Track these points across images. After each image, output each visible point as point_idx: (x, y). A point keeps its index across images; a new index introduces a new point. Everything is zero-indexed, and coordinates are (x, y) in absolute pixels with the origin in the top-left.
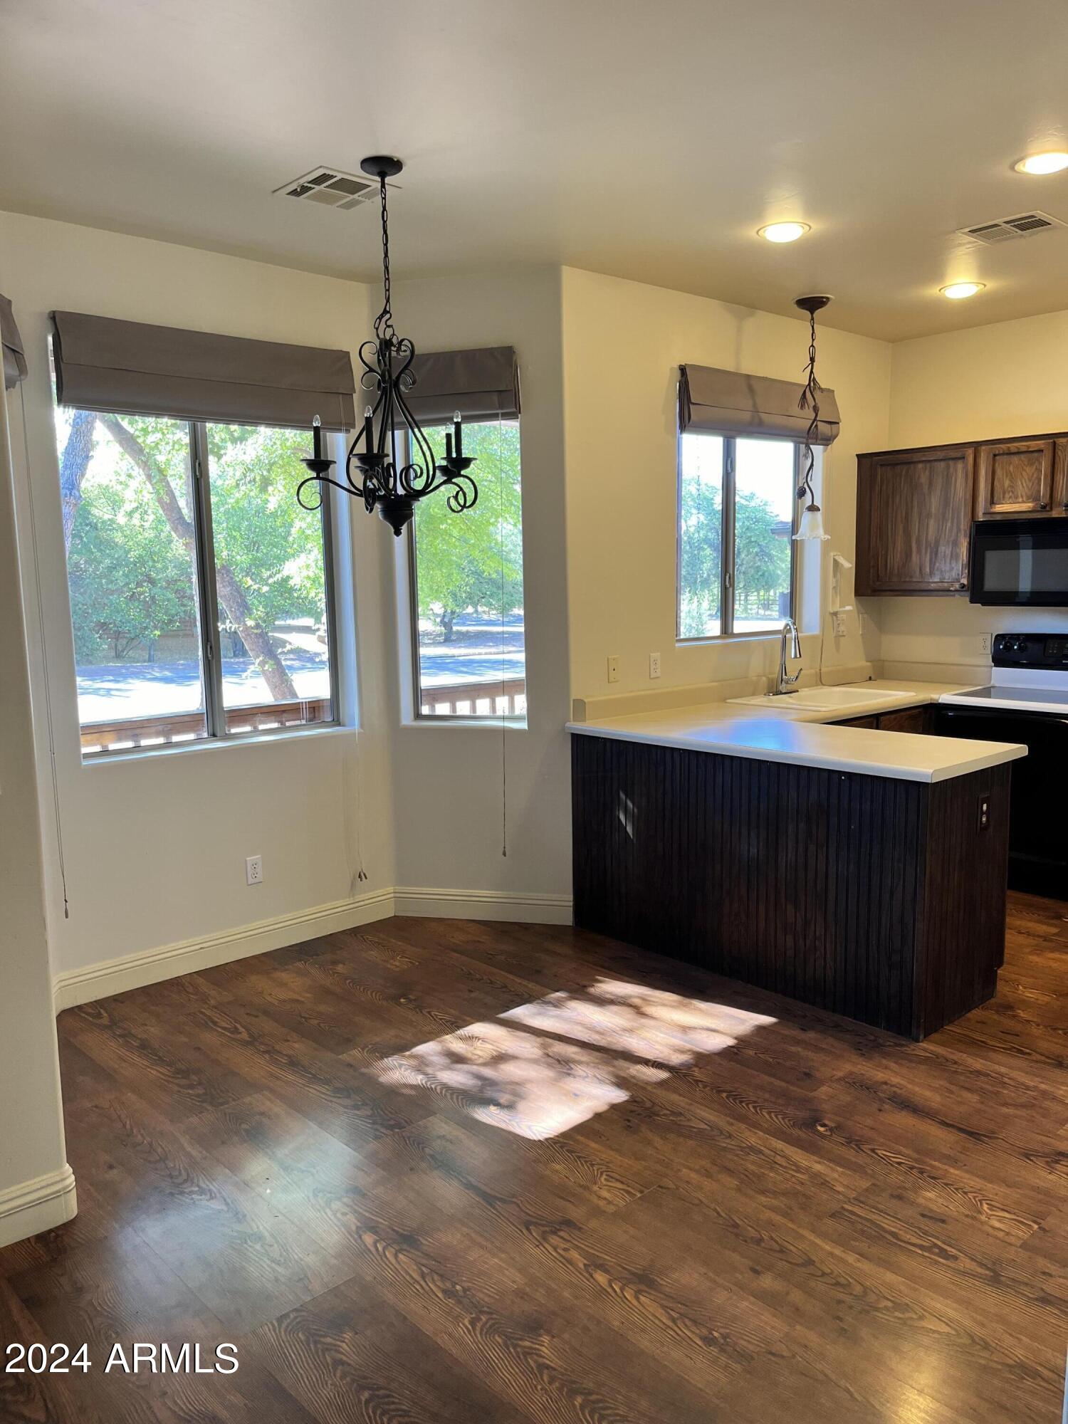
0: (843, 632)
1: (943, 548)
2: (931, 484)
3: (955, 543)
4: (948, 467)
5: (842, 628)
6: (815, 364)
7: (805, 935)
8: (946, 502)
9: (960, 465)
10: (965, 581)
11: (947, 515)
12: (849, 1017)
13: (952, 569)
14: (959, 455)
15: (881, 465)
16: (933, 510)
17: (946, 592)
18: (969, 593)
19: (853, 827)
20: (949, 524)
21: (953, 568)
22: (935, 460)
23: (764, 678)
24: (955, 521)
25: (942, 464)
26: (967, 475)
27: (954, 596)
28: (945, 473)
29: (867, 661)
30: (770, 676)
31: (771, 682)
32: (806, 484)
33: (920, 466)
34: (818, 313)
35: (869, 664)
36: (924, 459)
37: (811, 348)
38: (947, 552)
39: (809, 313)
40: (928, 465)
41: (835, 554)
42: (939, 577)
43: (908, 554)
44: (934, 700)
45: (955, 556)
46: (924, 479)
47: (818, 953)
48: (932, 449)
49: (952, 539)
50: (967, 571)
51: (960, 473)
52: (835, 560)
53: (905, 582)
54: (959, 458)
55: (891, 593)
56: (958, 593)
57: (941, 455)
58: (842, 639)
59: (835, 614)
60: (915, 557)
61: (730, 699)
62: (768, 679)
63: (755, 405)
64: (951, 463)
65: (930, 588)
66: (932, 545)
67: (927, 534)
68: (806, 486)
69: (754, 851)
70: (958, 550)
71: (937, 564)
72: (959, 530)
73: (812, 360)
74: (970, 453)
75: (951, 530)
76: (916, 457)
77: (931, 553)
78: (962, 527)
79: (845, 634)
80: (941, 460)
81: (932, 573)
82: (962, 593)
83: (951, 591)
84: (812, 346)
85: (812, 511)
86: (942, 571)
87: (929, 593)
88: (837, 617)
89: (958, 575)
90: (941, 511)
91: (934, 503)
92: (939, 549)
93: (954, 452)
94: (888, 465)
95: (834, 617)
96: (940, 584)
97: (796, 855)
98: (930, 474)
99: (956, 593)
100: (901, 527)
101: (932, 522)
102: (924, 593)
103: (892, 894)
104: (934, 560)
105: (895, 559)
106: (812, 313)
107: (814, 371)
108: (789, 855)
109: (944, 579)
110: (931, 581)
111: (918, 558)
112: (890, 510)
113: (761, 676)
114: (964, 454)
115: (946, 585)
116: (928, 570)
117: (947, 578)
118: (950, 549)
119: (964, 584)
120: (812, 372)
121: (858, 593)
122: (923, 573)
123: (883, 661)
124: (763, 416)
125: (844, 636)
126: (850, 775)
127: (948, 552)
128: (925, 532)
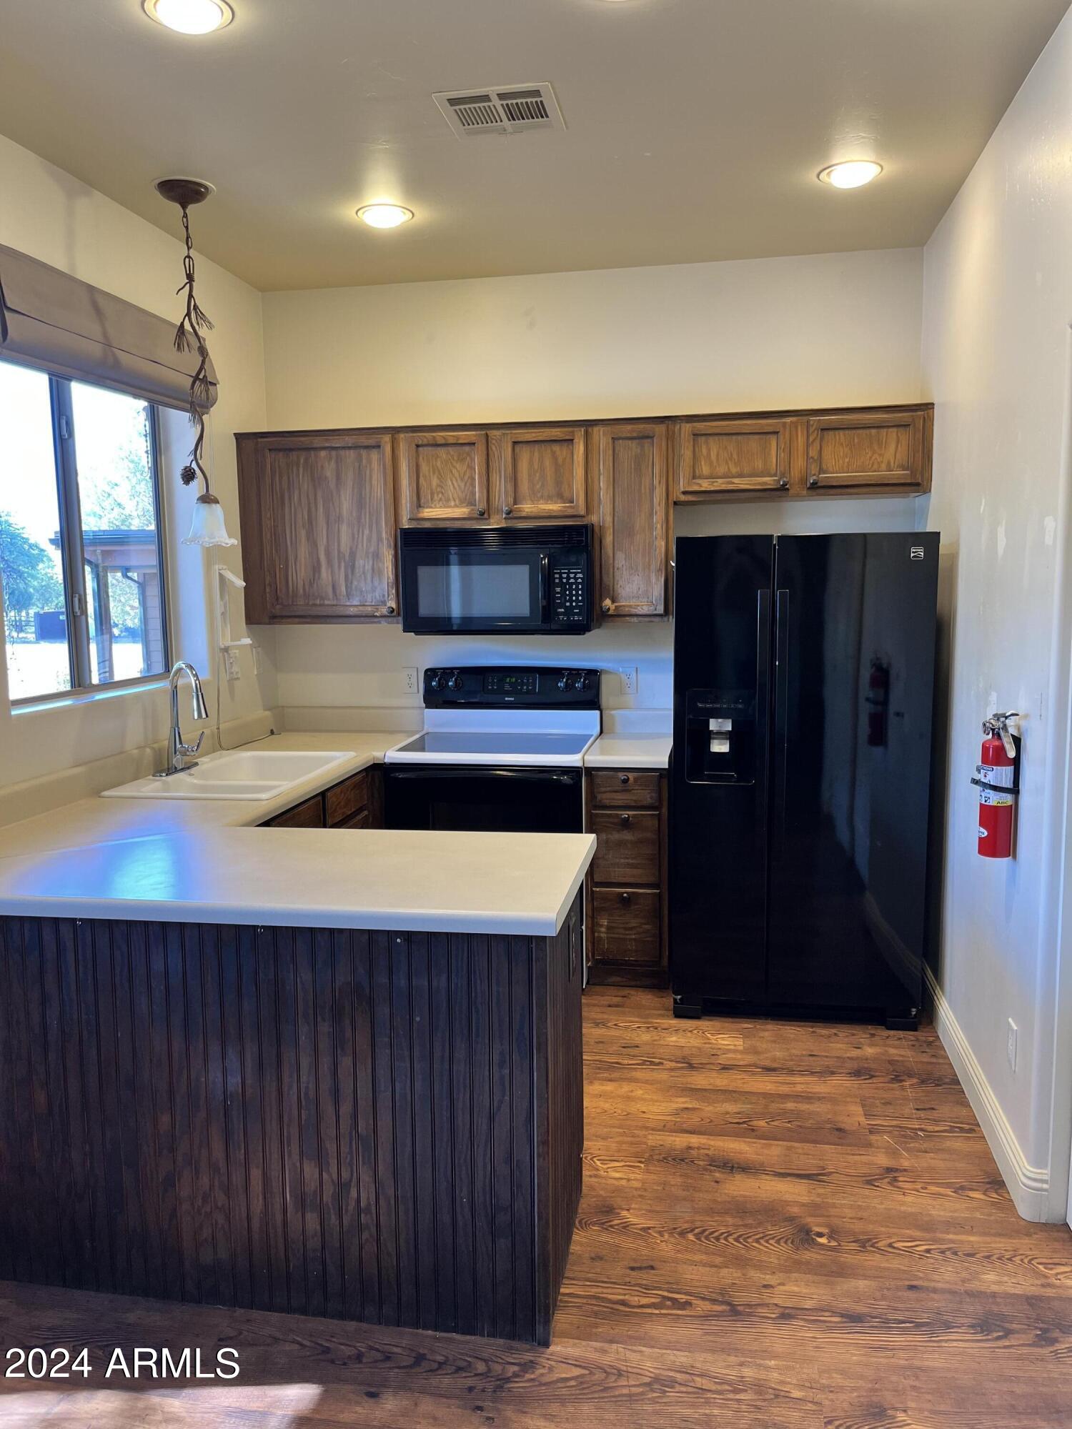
0: (237, 673)
1: (361, 562)
2: (338, 478)
3: (377, 556)
4: (360, 457)
5: (235, 669)
6: (194, 284)
7: (340, 1209)
8: (360, 504)
9: (374, 455)
10: (393, 604)
11: (363, 520)
12: (425, 1328)
13: (374, 589)
14: (371, 442)
15: (270, 450)
16: (345, 513)
17: (369, 618)
18: (400, 619)
19: (418, 1019)
20: (367, 532)
21: (376, 588)
22: (343, 448)
23: (148, 750)
24: (374, 526)
25: (352, 453)
26: (384, 468)
27: (379, 622)
28: (357, 464)
29: (265, 710)
30: (156, 746)
31: (158, 754)
32: (194, 462)
33: (323, 453)
34: (191, 208)
35: (268, 713)
36: (327, 445)
37: (187, 260)
38: (366, 567)
39: (178, 207)
40: (334, 453)
41: (221, 567)
42: (357, 599)
43: (316, 569)
44: (378, 759)
45: (377, 572)
46: (329, 471)
47: (365, 1235)
48: (338, 433)
49: (372, 549)
50: (394, 591)
51: (375, 464)
52: (221, 575)
53: (315, 605)
54: (374, 447)
55: (297, 620)
56: (384, 619)
57: (349, 440)
58: (237, 683)
59: (226, 650)
60: (325, 573)
61: (105, 790)
62: (153, 749)
63: (105, 335)
64: (364, 452)
65: (348, 613)
66: (347, 558)
67: (339, 545)
68: (194, 465)
69: (234, 1081)
70: (380, 565)
71: (355, 583)
72: (380, 540)
73: (190, 278)
74: (387, 439)
75: (369, 540)
76: (317, 442)
77: (346, 568)
78: (384, 535)
79: (239, 676)
80: (349, 448)
81: (349, 595)
82: (390, 619)
83: (376, 617)
84: (189, 257)
85: (209, 503)
86: (361, 591)
87: (346, 619)
88: (229, 654)
89: (384, 596)
90: (354, 515)
91: (346, 503)
92: (357, 563)
93: (367, 439)
94: (280, 450)
95: (225, 653)
96: (361, 608)
97: (317, 1079)
98: (337, 466)
99: (380, 619)
100: (303, 533)
101: (344, 528)
102: (340, 620)
103: (491, 1118)
104: (350, 576)
105: (299, 574)
106: (184, 207)
107: (194, 294)
108: (304, 1079)
109: (366, 602)
110: (348, 603)
111: (330, 572)
112: (287, 510)
113: (145, 747)
114: (380, 442)
115: (370, 609)
116: (343, 589)
117: (369, 599)
118: (371, 563)
119: (392, 608)
120: (191, 296)
121: (251, 619)
122: (338, 592)
123: (283, 707)
124: (119, 353)
125: (238, 678)
126: (409, 936)
127: (368, 567)
128: (336, 544)
